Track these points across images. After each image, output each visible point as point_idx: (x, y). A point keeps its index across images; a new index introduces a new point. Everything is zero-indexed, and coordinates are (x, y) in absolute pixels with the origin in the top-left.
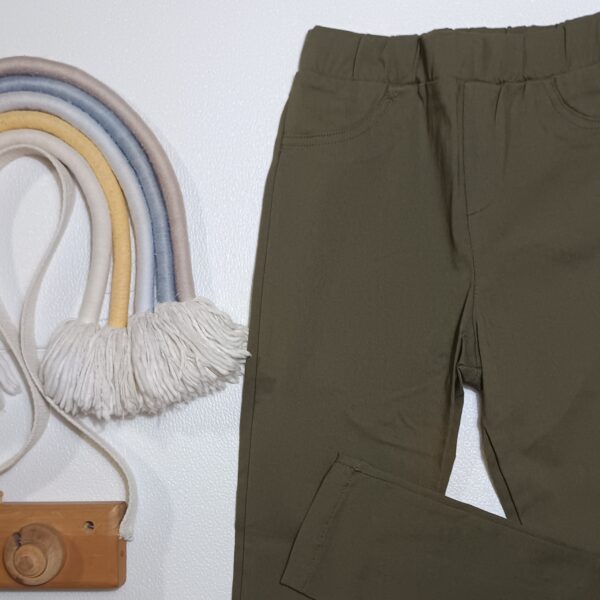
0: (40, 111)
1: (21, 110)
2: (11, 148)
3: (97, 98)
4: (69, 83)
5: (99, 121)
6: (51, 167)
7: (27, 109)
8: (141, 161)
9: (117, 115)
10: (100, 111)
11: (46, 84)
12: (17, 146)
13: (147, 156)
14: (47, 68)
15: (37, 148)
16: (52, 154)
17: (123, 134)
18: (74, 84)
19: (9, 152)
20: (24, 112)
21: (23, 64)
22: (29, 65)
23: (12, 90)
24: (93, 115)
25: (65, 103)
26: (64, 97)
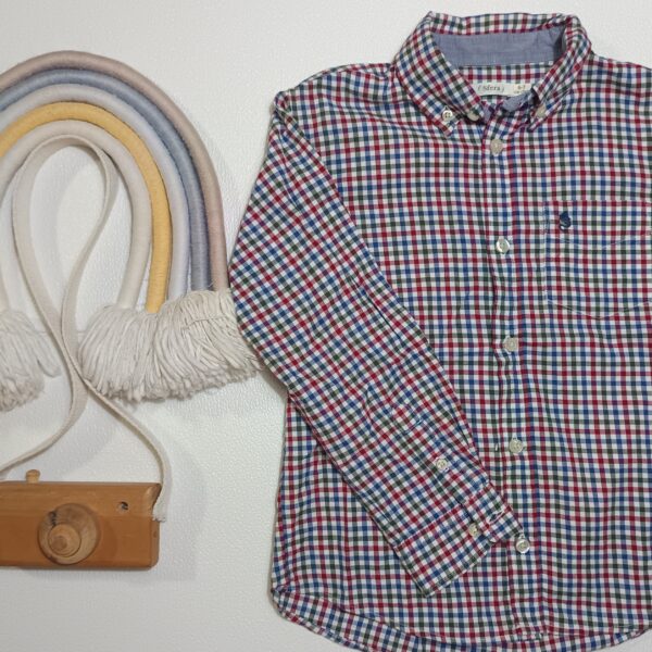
0: (86, 102)
1: (68, 101)
2: (57, 138)
3: (141, 93)
4: (114, 77)
5: (143, 114)
6: (96, 158)
7: (73, 101)
8: (182, 154)
9: (160, 110)
10: (144, 104)
11: (92, 77)
12: (62, 137)
13: (187, 149)
14: (95, 63)
15: (82, 139)
16: (96, 145)
17: (165, 127)
18: (119, 79)
19: (56, 142)
20: (70, 104)
21: (71, 58)
22: (77, 60)
23: (60, 82)
24: (137, 108)
25: (110, 96)
26: (109, 90)
